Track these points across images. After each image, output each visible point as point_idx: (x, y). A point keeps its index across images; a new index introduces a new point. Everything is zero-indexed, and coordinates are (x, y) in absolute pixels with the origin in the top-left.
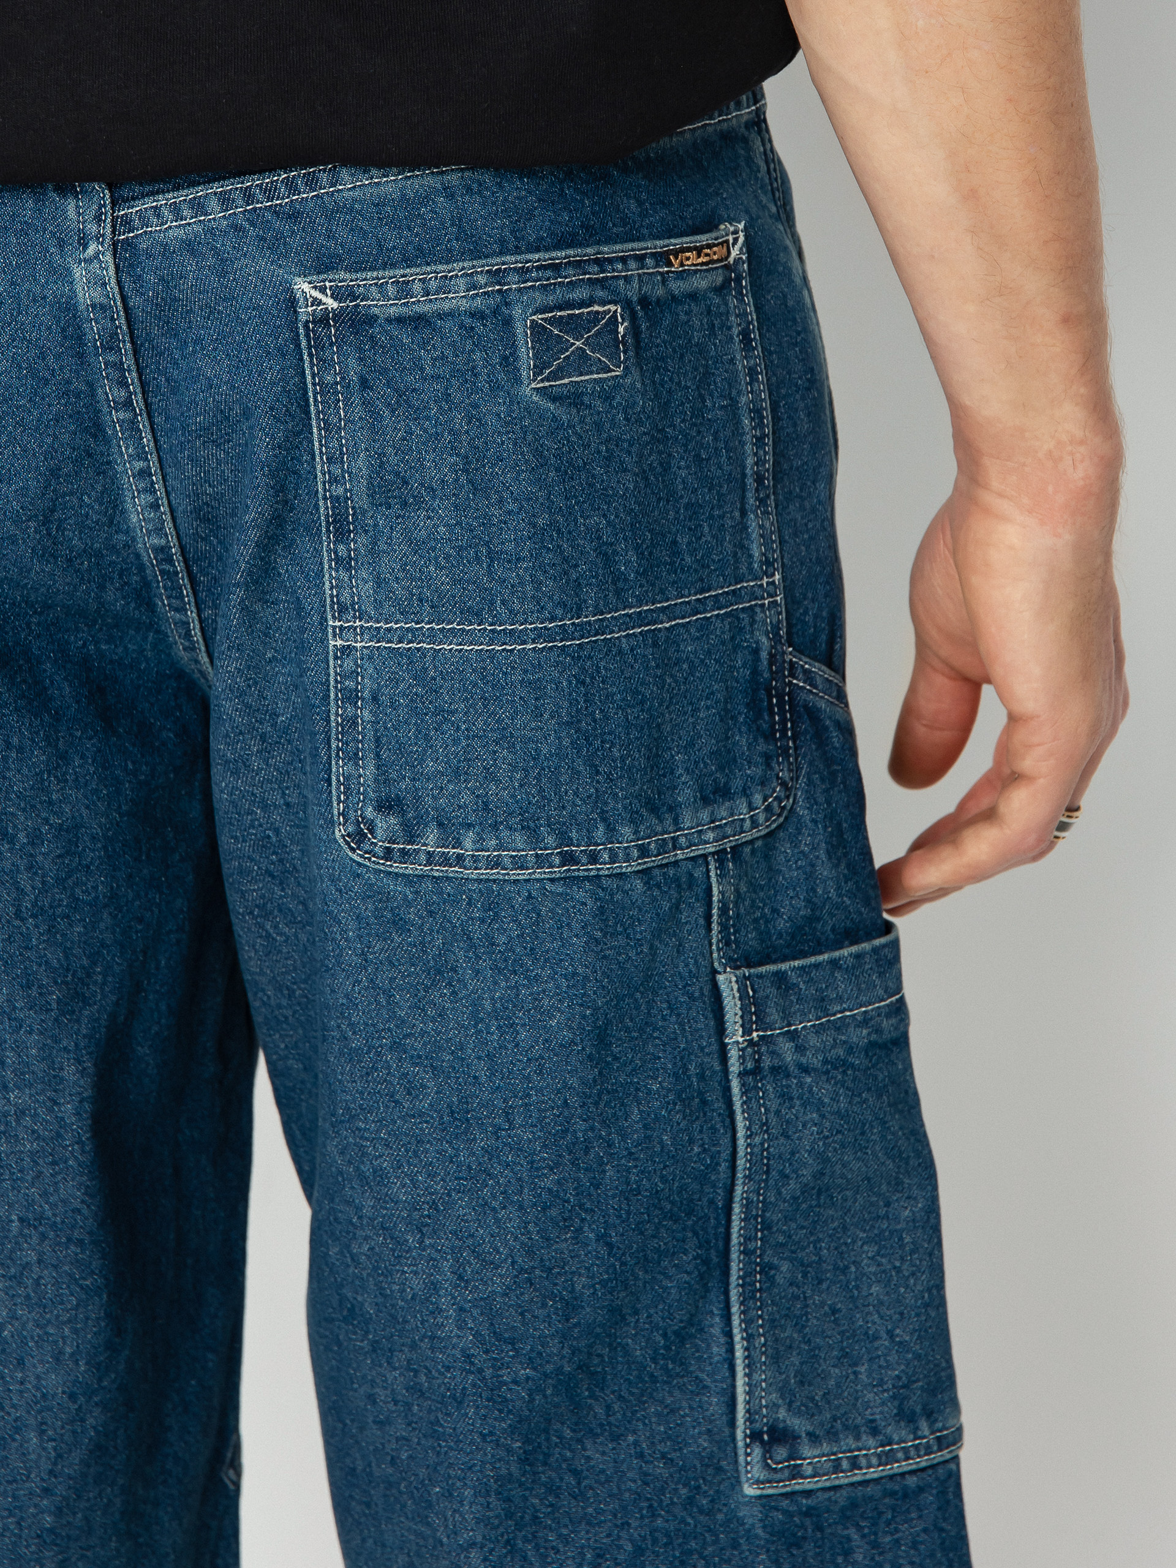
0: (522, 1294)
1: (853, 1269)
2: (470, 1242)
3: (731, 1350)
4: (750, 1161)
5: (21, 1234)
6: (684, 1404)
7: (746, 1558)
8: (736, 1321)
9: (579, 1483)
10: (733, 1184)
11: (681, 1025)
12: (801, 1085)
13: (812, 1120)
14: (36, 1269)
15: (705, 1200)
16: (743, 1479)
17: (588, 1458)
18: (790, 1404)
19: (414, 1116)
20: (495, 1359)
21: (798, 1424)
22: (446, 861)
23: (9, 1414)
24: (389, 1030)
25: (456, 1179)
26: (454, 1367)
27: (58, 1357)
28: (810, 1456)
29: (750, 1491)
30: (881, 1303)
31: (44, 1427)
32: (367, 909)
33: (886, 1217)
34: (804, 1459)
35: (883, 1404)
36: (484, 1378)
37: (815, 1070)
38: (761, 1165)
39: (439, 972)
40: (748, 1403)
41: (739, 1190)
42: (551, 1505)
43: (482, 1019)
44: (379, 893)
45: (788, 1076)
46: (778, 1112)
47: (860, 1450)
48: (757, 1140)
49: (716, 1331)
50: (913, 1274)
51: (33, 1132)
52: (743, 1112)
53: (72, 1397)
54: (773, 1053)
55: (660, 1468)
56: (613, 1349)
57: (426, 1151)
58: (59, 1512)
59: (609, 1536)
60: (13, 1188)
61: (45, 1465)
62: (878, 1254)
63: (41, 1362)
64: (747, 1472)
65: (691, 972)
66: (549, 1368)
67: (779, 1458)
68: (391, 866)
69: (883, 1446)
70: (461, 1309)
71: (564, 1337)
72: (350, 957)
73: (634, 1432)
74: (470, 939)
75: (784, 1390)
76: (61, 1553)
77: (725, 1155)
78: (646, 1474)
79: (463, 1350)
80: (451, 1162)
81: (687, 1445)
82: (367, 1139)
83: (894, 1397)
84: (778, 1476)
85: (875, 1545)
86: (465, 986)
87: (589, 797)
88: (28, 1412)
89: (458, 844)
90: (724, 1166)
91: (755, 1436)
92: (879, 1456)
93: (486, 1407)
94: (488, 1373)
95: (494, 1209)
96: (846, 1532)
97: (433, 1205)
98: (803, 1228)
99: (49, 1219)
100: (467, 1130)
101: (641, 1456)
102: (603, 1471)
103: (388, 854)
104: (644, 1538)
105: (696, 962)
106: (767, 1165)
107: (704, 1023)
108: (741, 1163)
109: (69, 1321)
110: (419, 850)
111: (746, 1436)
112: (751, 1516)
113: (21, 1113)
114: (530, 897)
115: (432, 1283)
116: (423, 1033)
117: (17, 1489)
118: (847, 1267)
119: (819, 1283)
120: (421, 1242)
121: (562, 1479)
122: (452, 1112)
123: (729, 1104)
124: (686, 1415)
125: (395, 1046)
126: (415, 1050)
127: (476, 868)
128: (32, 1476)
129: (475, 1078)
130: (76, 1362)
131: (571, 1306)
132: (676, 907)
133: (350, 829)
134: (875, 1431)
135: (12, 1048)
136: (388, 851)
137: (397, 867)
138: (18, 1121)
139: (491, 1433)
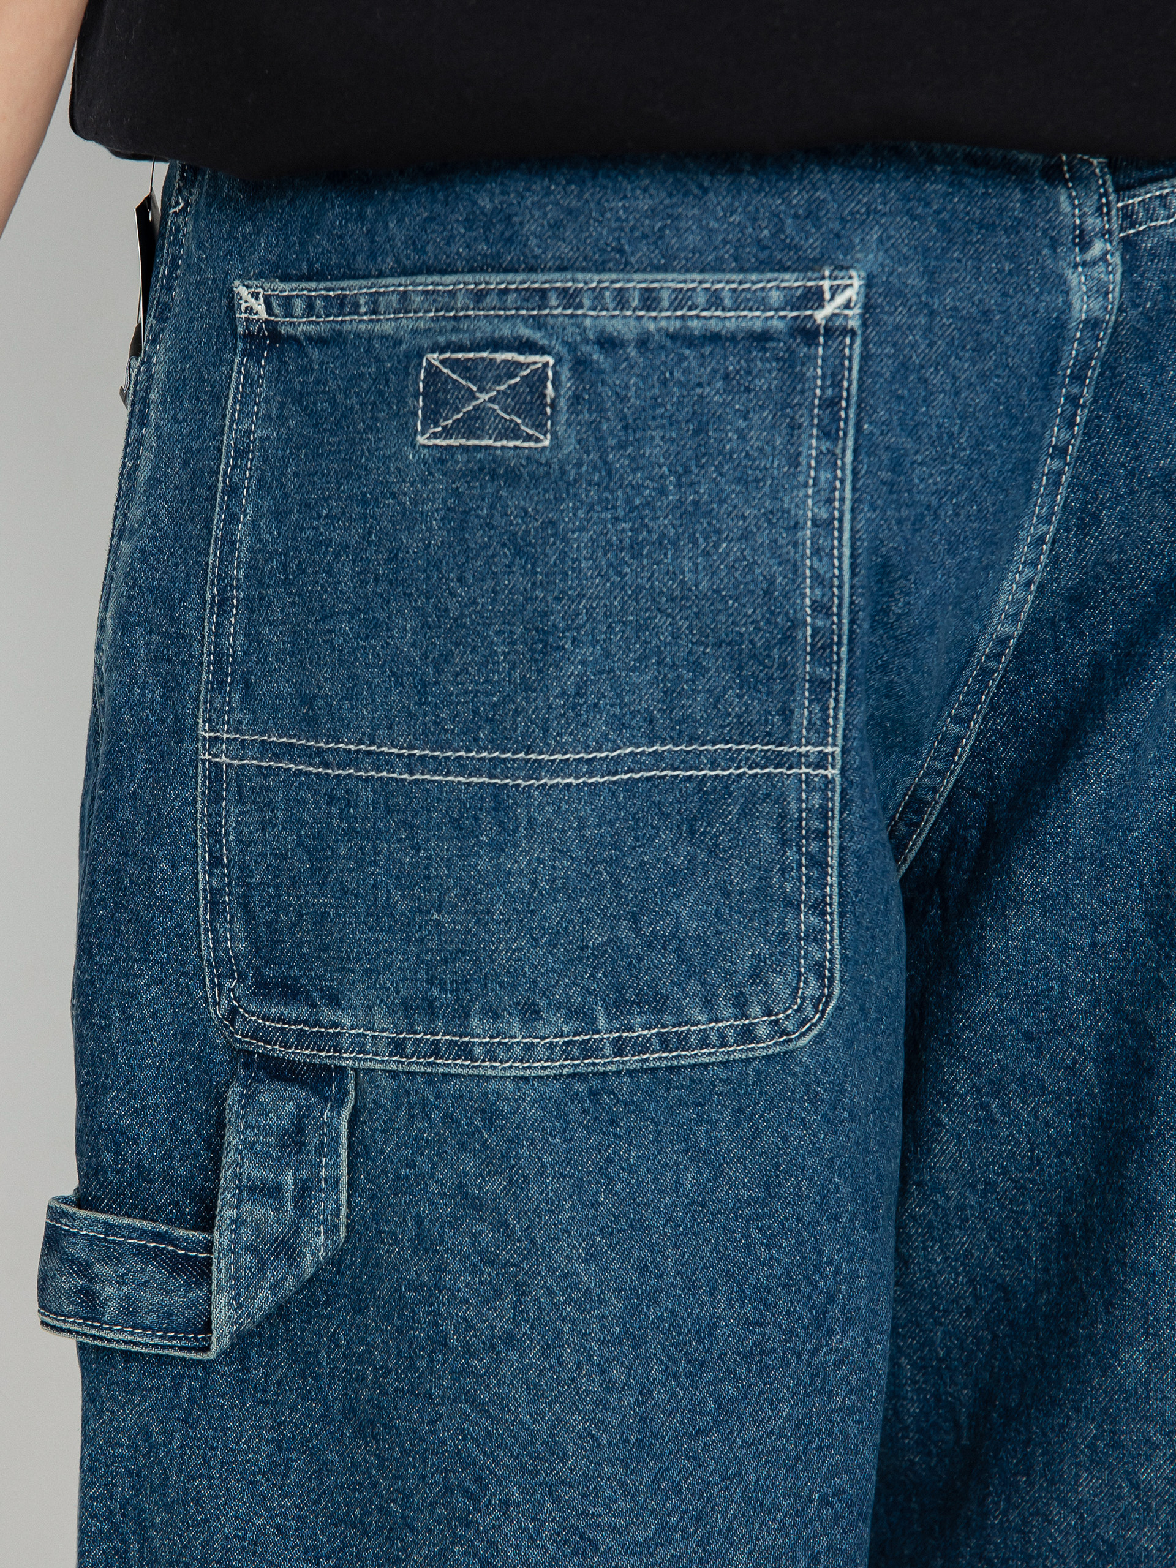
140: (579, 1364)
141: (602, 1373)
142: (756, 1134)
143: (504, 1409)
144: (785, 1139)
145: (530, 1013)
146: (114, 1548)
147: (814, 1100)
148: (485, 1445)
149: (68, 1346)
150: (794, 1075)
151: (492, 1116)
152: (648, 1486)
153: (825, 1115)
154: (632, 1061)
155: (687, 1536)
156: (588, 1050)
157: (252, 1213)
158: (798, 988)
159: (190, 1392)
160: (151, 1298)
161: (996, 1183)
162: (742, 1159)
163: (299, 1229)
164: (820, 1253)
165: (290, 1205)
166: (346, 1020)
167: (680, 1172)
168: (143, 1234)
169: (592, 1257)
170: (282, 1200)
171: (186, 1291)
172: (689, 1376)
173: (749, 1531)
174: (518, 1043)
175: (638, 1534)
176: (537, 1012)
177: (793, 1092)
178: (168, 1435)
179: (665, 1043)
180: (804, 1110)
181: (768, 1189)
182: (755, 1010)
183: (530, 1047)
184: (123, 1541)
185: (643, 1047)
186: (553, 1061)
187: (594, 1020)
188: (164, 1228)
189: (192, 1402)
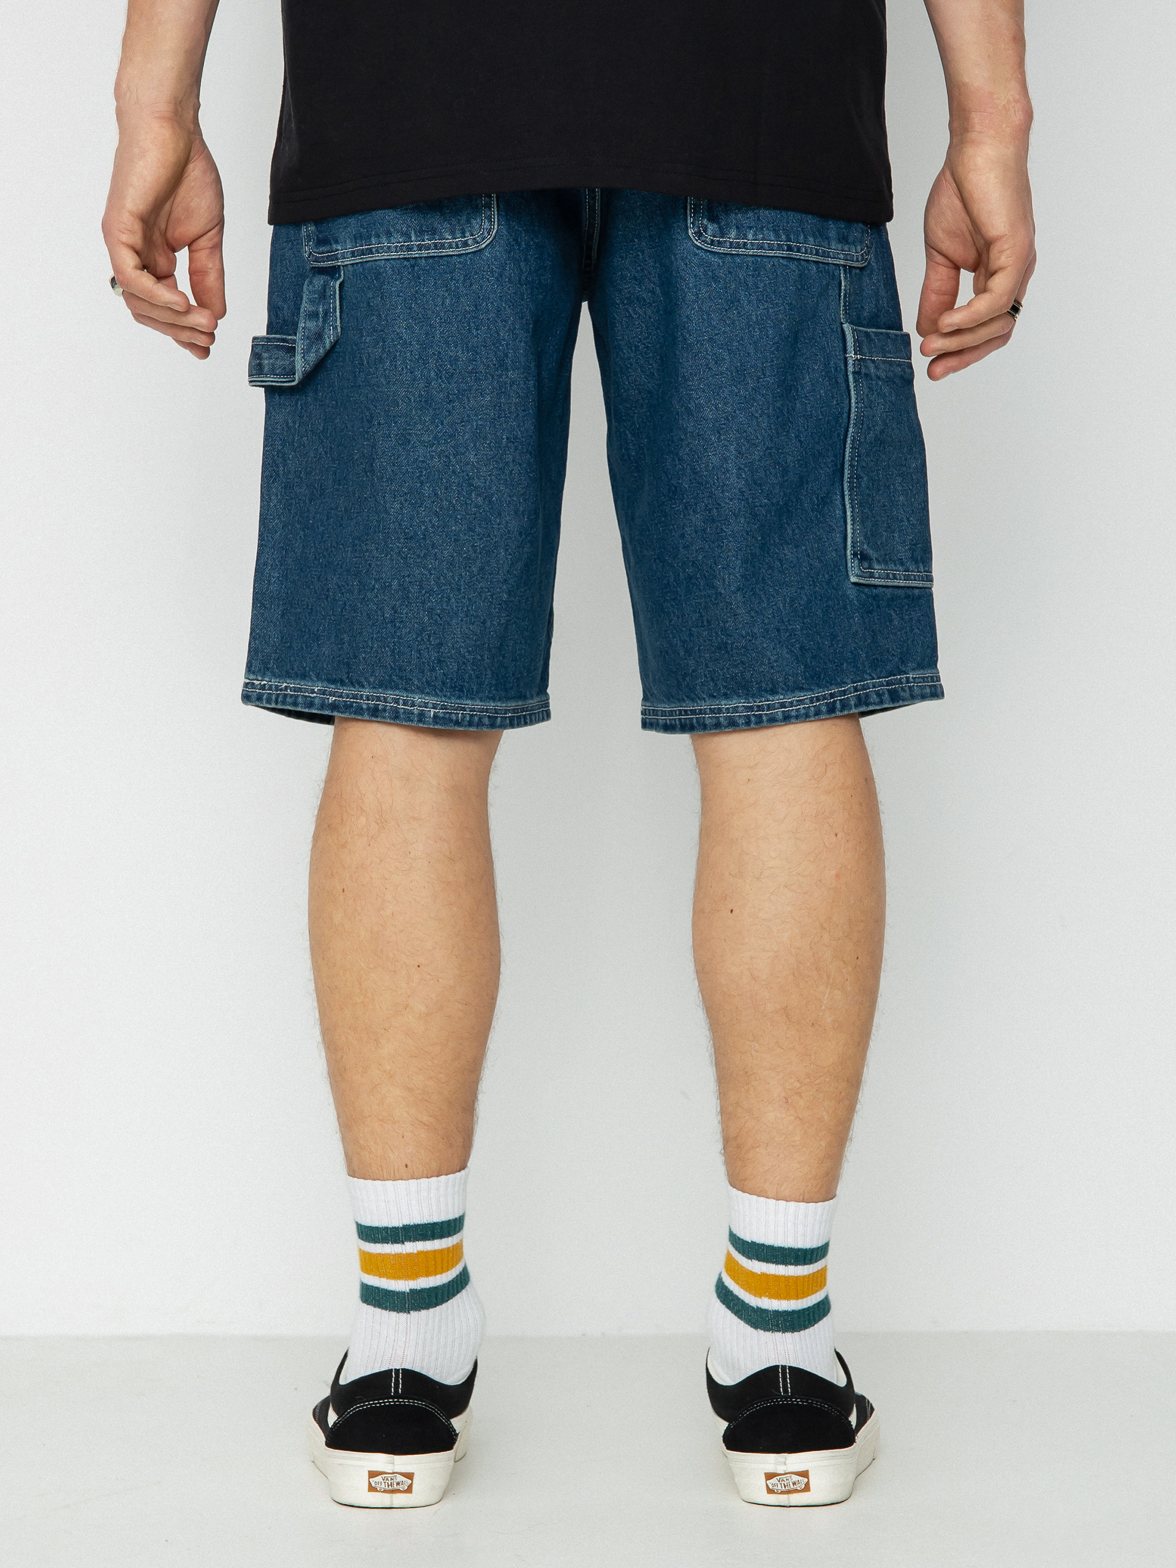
0: (767, 460)
1: (892, 487)
2: (744, 435)
3: (845, 512)
4: (856, 415)
5: (506, 446)
6: (824, 536)
7: (850, 614)
8: (847, 498)
9: (782, 566)
10: (848, 427)
11: (828, 342)
12: (877, 384)
13: (881, 402)
14: (511, 465)
15: (836, 433)
16: (850, 573)
17: (785, 555)
18: (868, 543)
19: (718, 375)
20: (754, 494)
21: (872, 553)
22: (738, 246)
23: (492, 539)
24: (708, 332)
25: (738, 404)
26: (735, 499)
27: (516, 512)
28: (878, 569)
29: (853, 579)
30: (904, 505)
31: (508, 547)
32: (700, 272)
33: (905, 466)
34: (875, 570)
35: (906, 551)
36: (748, 502)
37: (883, 379)
38: (860, 421)
39: (732, 302)
40: (852, 538)
41: (851, 430)
42: (770, 574)
43: (751, 325)
44: (706, 263)
45: (872, 379)
46: (867, 395)
47: (896, 571)
48: (860, 405)
49: (838, 502)
50: (917, 493)
51: (517, 393)
52: (854, 390)
53: (520, 534)
54: (866, 366)
55: (817, 564)
56: (797, 500)
57: (724, 392)
58: (509, 593)
59: (796, 592)
60: (506, 422)
61: (506, 568)
62: (902, 481)
63: (509, 515)
64: (852, 571)
65: (832, 319)
66: (774, 501)
67: (865, 567)
68: (713, 248)
69: (905, 571)
70: (740, 469)
71: (782, 486)
72: (690, 297)
73: (805, 546)
74: (747, 285)
75: (866, 537)
76: (508, 616)
77: (846, 410)
78: (811, 565)
79: (740, 489)
80: (736, 395)
81: (827, 555)
82: (693, 390)
83: (910, 549)
84: (865, 575)
85: (902, 619)
86: (744, 309)
87: (798, 219)
88: (501, 539)
89: (745, 237)
90: (845, 415)
91: (855, 555)
92: (904, 575)
93: (749, 517)
94: (750, 500)
95: (757, 418)
96: (889, 612)
97: (727, 419)
98: (872, 461)
99: (520, 439)
100: (744, 378)
101: (808, 556)
102: (792, 562)
103: (712, 243)
104: (811, 596)
105: (835, 315)
106: (862, 420)
107: (838, 344)
108: (852, 416)
109: (523, 494)
110: (726, 240)
111: (851, 554)
112: (852, 593)
113: (512, 383)
114: (774, 265)
115: (725, 458)
116: (724, 332)
117: (493, 578)
118: (889, 486)
119: (878, 491)
120: (719, 438)
121: (774, 563)
122: (737, 371)
123: (848, 386)
124: (825, 542)
125: (711, 340)
126: (720, 341)
127: (753, 249)
128: (500, 572)
129: (748, 353)
130: (524, 516)
131: (785, 471)
132: (828, 285)
133: (696, 230)
134: (902, 564)
135: (512, 348)
136: (712, 241)
137: (716, 249)
138: (511, 386)
139: (751, 531)
140: (403, 369)
141: (411, 373)
142: (471, 285)
143: (378, 387)
144: (481, 287)
145: (389, 234)
146: (274, 470)
147: (492, 272)
148: (373, 401)
149: (261, 391)
150: (483, 260)
151: (378, 275)
152: (429, 420)
153: (497, 278)
154: (424, 253)
155: (446, 442)
156: (409, 249)
157: (309, 324)
158: (481, 225)
159: (301, 405)
160: (279, 363)
161: (639, 346)
162: (466, 295)
163: (324, 329)
164: (499, 335)
165: (321, 320)
166: (340, 248)
167: (444, 298)
168: (278, 340)
169: (408, 327)
170: (318, 318)
171: (290, 358)
172: (447, 379)
173: (475, 446)
174: (385, 246)
175: (426, 438)
176: (391, 234)
177: (484, 268)
178: (294, 423)
179: (436, 246)
180: (489, 275)
181: (476, 307)
182: (467, 234)
183: (389, 247)
184: (278, 467)
185: (428, 248)
186: (397, 253)
187: (410, 237)
188: (285, 337)
189: (302, 408)
